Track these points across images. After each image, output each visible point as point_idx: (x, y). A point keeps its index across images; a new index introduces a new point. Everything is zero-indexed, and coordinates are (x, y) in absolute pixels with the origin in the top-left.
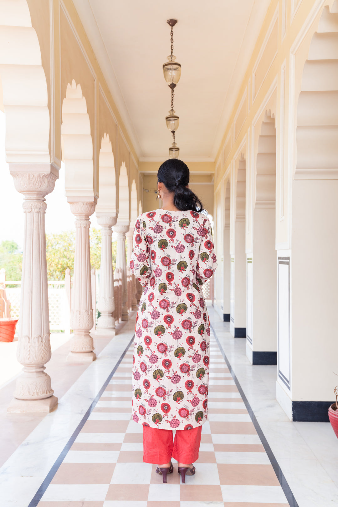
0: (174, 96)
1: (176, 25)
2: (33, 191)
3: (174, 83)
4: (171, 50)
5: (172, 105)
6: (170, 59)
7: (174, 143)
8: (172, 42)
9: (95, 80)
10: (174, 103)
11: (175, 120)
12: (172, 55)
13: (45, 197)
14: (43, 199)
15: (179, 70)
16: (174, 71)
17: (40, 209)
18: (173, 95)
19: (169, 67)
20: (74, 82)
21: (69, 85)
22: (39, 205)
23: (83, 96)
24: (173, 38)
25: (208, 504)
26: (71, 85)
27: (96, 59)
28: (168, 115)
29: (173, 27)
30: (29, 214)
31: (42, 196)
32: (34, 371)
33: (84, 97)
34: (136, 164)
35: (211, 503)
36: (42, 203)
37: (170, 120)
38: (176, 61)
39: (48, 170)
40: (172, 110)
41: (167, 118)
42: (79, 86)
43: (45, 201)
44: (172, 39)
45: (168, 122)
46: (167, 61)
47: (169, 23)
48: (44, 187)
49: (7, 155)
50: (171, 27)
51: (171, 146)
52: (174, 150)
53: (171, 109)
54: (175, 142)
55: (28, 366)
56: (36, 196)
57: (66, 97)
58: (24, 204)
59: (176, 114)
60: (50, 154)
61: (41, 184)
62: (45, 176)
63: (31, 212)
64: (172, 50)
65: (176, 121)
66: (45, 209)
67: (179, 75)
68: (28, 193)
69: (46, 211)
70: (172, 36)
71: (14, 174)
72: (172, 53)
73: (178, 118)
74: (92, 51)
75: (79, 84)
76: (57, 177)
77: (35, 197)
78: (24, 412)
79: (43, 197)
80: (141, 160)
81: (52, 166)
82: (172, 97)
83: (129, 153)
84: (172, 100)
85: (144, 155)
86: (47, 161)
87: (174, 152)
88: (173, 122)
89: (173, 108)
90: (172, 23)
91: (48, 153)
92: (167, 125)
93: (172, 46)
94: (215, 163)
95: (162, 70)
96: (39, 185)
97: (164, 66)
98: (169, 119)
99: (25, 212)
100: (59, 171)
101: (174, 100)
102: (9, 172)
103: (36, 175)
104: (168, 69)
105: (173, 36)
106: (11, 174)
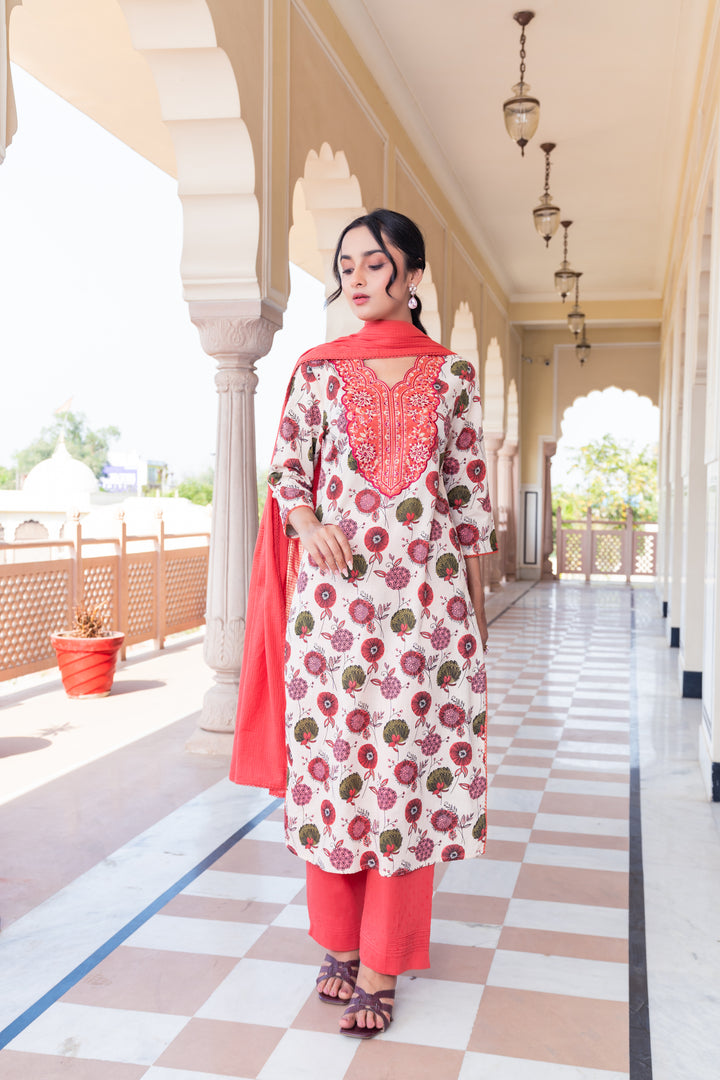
0: (551, 166)
1: (532, 22)
2: (231, 352)
3: (525, 138)
4: (520, 73)
5: (547, 184)
6: (519, 92)
7: (565, 262)
8: (523, 57)
9: (386, 144)
10: (550, 181)
11: (552, 214)
12: (522, 84)
13: (256, 364)
14: (250, 367)
15: (535, 113)
16: (524, 115)
17: (244, 385)
18: (548, 164)
19: (515, 106)
20: (326, 147)
21: (312, 153)
22: (243, 378)
23: (351, 174)
24: (525, 49)
25: (473, 926)
26: (318, 152)
27: (387, 103)
28: (538, 204)
29: (526, 27)
30: (224, 395)
31: (249, 361)
32: (232, 681)
33: (354, 177)
34: (501, 307)
35: (481, 926)
36: (248, 374)
37: (541, 215)
38: (530, 94)
39: (256, 313)
40: (547, 195)
41: (535, 211)
42: (341, 155)
43: (255, 372)
44: (523, 50)
45: (539, 219)
46: (512, 95)
47: (517, 20)
48: (251, 344)
49: (186, 287)
50: (521, 27)
51: (559, 268)
52: (564, 275)
53: (544, 192)
54: (568, 259)
55: (222, 671)
56: (236, 362)
57: (303, 177)
58: (216, 377)
59: (553, 203)
60: (260, 282)
61: (245, 339)
62: (253, 325)
63: (227, 391)
64: (522, 72)
65: (553, 216)
66: (255, 386)
67: (535, 124)
68: (223, 357)
69: (257, 389)
70: (523, 44)
71: (198, 322)
72: (522, 78)
73: (558, 209)
74: (378, 88)
75: (340, 150)
76: (280, 327)
77: (234, 363)
78: (214, 754)
79: (252, 363)
80: (514, 299)
81: (264, 305)
82: (547, 170)
83: (482, 286)
84: (547, 175)
85: (517, 289)
86: (254, 295)
87: (564, 280)
88: (548, 219)
89: (549, 192)
90: (524, 18)
91: (256, 280)
92: (536, 225)
93: (522, 64)
94: (662, 300)
95: (501, 113)
96: (242, 339)
97: (505, 105)
98: (539, 213)
99: (218, 392)
100: (284, 314)
101: (550, 175)
102: (189, 319)
103: (235, 323)
104: (513, 111)
105: (525, 44)
106: (192, 321)
